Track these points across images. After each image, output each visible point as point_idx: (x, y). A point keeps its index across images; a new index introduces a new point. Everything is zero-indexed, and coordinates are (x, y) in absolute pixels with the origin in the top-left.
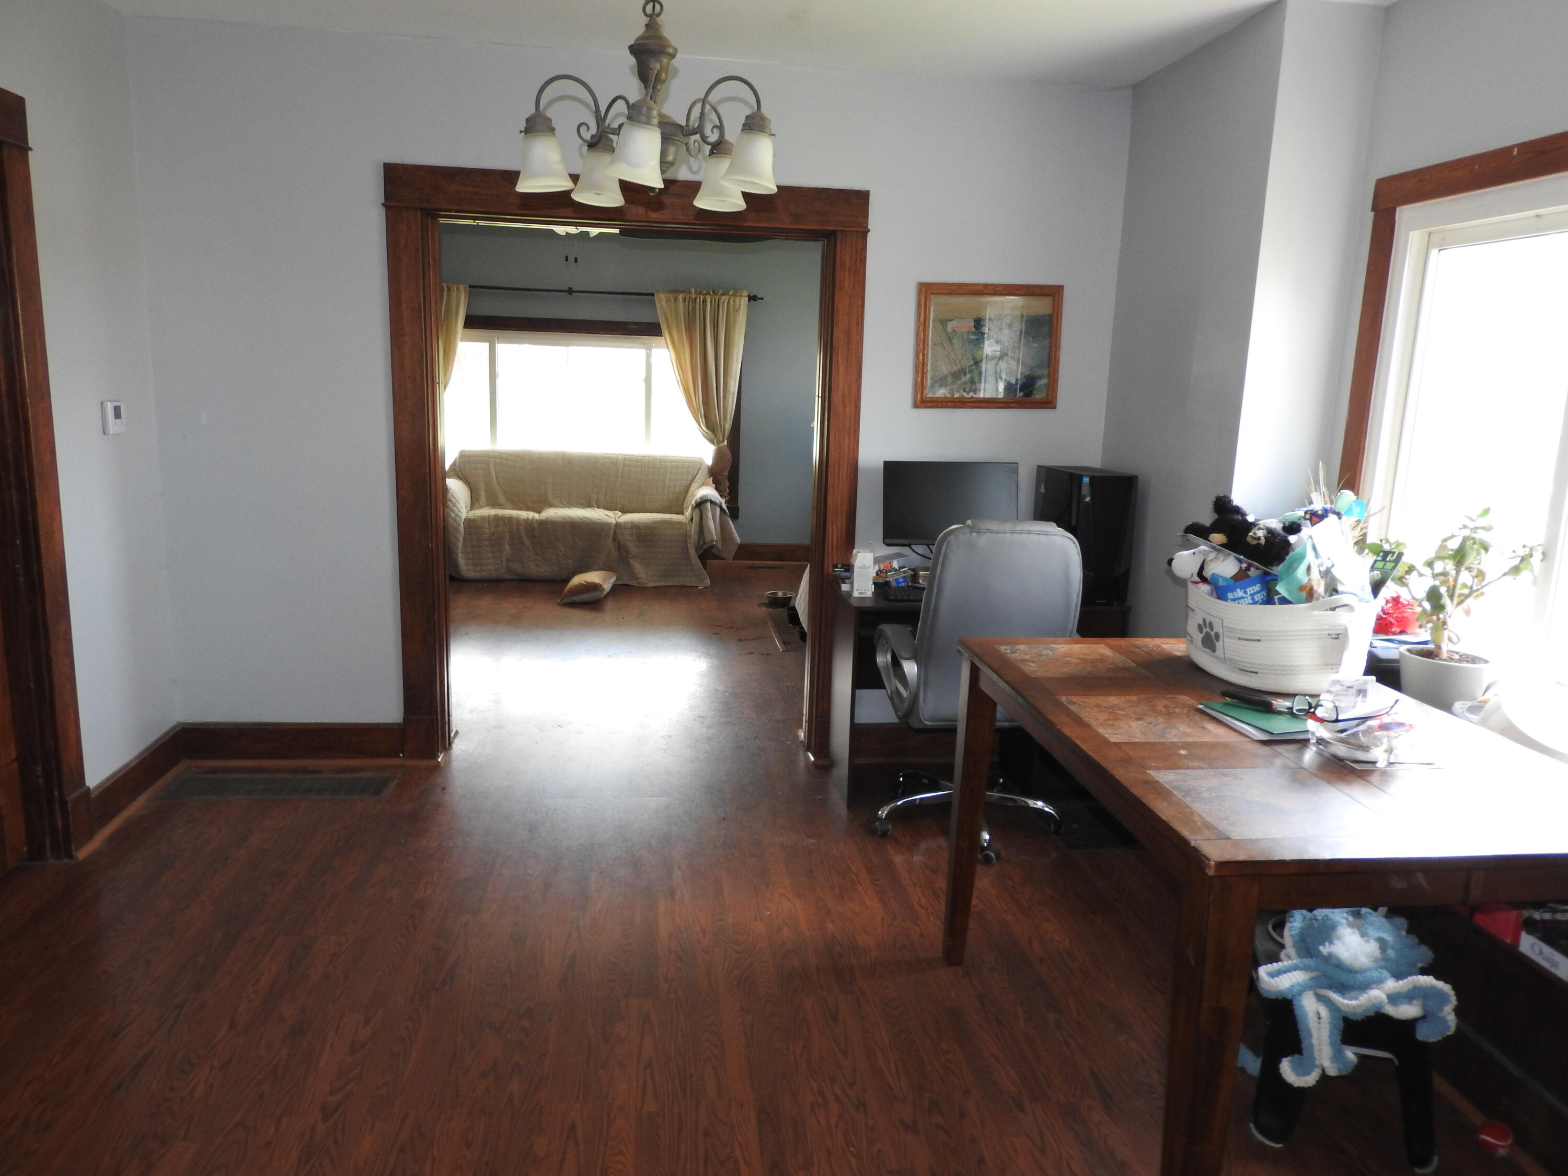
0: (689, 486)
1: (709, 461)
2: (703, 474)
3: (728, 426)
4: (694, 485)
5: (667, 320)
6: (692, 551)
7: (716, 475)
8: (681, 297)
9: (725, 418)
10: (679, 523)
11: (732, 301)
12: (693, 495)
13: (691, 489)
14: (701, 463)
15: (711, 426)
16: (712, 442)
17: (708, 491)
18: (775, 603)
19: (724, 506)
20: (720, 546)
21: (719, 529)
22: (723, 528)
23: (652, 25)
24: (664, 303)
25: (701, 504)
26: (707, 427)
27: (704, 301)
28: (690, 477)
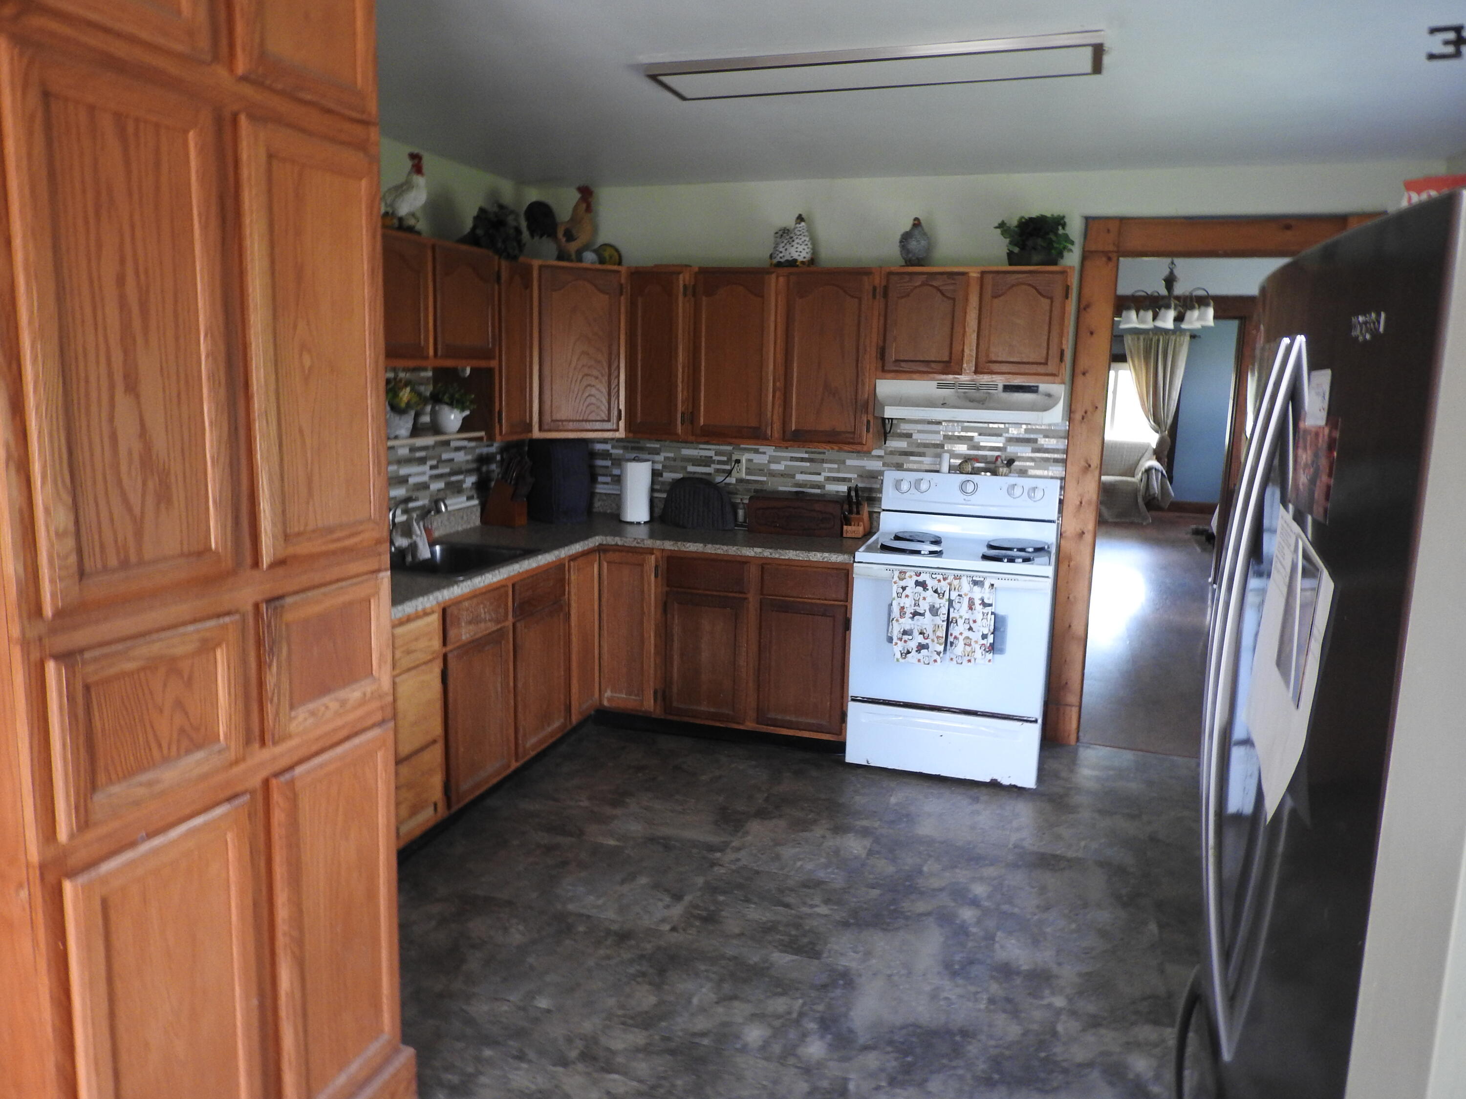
0: (1139, 460)
1: (1154, 446)
2: (1150, 453)
3: (1170, 421)
4: (1143, 460)
5: (1131, 352)
6: (1140, 500)
7: (1158, 454)
8: (1142, 338)
9: (1168, 416)
10: (1133, 483)
11: (1178, 339)
12: (1142, 466)
13: (1141, 463)
14: (1149, 445)
15: (1157, 421)
16: (1157, 432)
17: (1154, 463)
18: (1197, 532)
19: (1164, 472)
20: (1160, 498)
21: (1160, 488)
22: (1163, 487)
23: (1172, 273)
24: (1130, 342)
25: (1148, 471)
26: (1154, 421)
27: (1158, 340)
28: (1140, 455)
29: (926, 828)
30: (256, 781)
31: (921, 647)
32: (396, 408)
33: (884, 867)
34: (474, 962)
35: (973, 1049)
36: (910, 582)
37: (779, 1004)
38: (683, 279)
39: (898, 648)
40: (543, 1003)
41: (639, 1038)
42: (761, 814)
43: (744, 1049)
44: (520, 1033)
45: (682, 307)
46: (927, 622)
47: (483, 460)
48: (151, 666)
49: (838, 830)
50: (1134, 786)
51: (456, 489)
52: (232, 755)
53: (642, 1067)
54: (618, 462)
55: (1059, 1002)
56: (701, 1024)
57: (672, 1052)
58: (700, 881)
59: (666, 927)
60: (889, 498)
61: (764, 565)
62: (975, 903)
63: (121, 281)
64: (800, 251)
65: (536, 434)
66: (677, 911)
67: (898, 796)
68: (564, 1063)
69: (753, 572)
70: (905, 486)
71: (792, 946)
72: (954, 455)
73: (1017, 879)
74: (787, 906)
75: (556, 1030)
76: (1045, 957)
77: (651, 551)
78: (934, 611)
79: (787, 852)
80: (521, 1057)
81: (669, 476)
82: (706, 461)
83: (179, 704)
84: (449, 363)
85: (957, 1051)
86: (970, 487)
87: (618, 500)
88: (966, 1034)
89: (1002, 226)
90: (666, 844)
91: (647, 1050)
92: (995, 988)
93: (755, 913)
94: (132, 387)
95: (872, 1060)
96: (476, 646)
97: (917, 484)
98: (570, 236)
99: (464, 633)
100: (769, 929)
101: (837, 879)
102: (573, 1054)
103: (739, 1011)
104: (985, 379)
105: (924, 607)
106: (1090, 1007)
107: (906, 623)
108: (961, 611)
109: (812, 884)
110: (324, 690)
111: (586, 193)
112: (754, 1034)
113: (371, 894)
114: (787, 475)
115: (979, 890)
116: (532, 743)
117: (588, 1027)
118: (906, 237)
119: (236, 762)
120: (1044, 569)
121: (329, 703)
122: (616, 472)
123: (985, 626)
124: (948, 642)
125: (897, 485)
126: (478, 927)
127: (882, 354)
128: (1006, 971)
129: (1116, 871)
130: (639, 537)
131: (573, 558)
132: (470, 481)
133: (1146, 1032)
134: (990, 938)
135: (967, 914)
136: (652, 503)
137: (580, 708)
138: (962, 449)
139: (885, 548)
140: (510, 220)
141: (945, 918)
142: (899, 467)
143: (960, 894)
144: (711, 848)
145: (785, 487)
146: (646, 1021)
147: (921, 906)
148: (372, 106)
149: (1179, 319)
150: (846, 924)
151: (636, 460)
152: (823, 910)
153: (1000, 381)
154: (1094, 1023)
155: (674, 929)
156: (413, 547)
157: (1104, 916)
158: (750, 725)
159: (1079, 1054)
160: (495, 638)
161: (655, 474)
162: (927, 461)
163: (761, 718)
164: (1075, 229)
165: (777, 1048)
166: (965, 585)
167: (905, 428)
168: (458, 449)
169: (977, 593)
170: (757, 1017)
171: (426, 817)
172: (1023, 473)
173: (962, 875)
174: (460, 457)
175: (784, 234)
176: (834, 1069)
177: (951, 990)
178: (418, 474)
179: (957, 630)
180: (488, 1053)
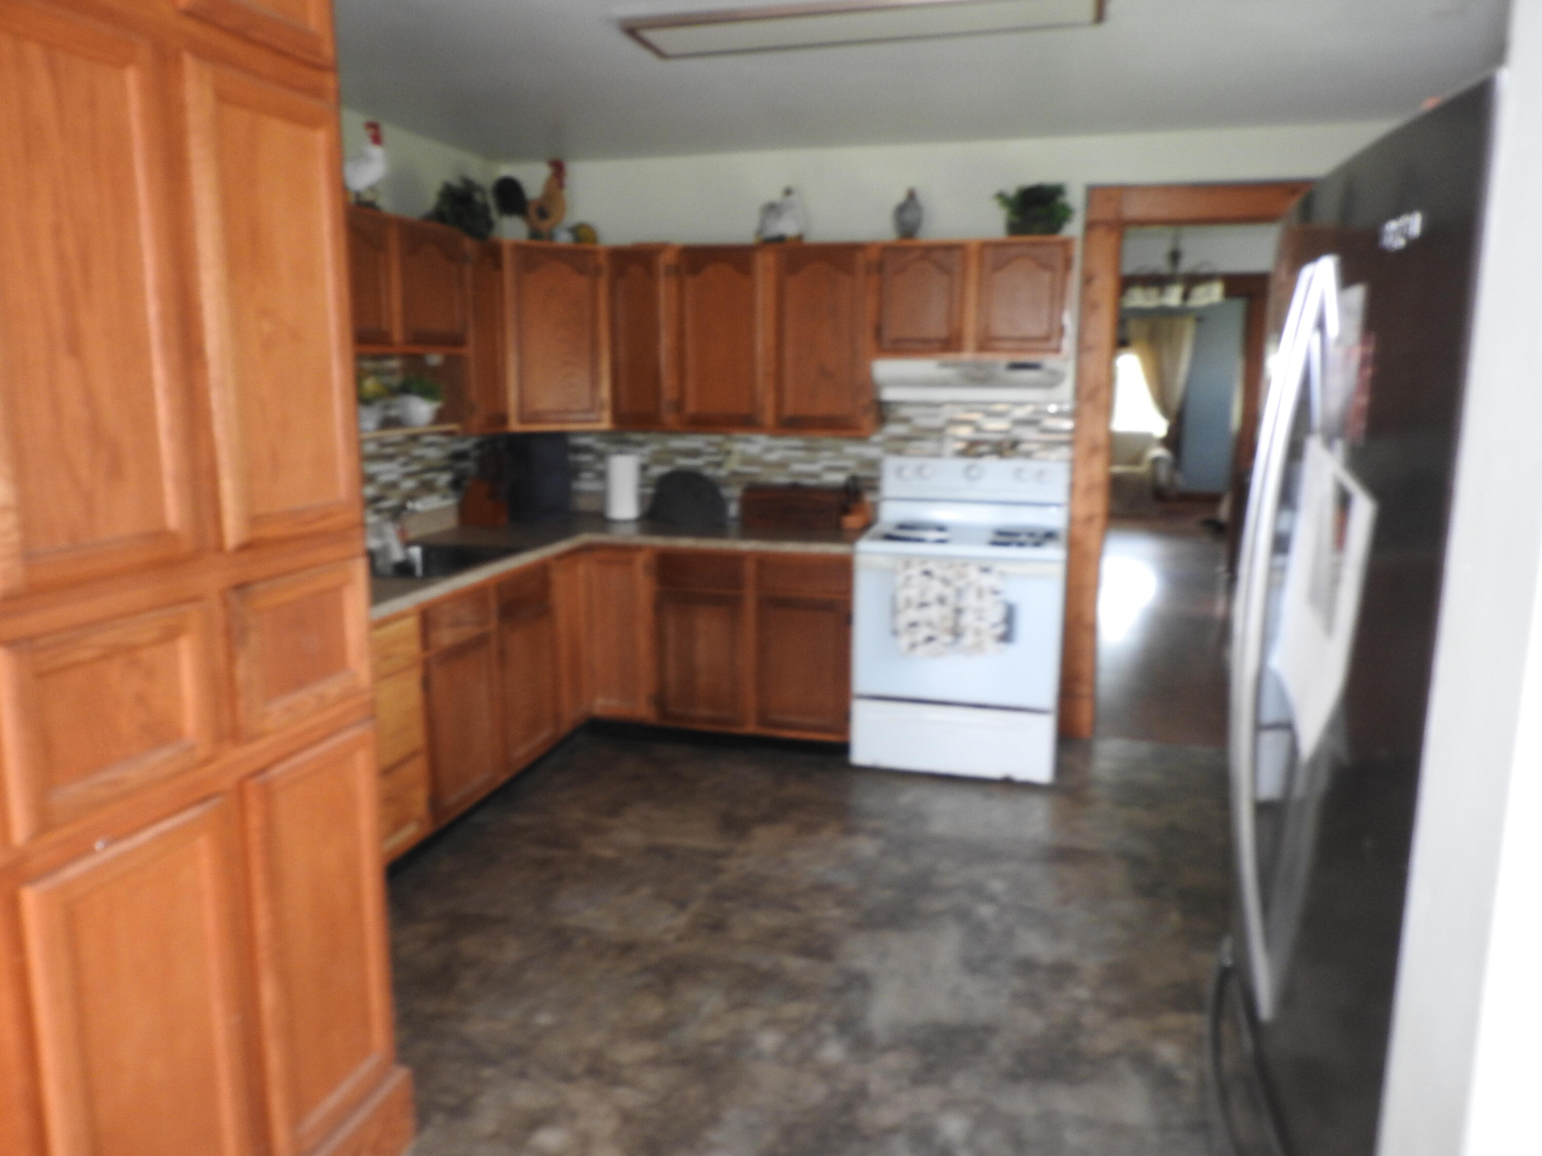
0: (1146, 450)
1: (1163, 435)
2: (1158, 442)
3: (1177, 405)
4: (1151, 449)
5: (1135, 335)
6: (1147, 491)
7: (1166, 443)
8: (1146, 321)
9: (1175, 399)
10: (1139, 473)
11: (1184, 318)
12: (1150, 455)
13: (1148, 452)
14: (1158, 434)
15: (1164, 405)
17: (1162, 453)
18: (1207, 522)
19: (1172, 462)
20: (1167, 488)
21: (1168, 478)
22: (1171, 476)
23: (1176, 245)
24: (1134, 323)
26: (1161, 405)
27: (1163, 323)
28: (1148, 444)
29: (940, 826)
30: (228, 782)
31: (930, 639)
32: (363, 400)
33: (898, 867)
34: (467, 982)
35: (996, 1044)
36: (915, 571)
37: (793, 1010)
38: (666, 260)
39: (905, 641)
40: (544, 1019)
41: (646, 1050)
42: (767, 819)
43: (758, 1056)
44: (519, 1051)
45: (665, 291)
46: (934, 612)
47: (459, 456)
48: (109, 654)
49: (850, 831)
50: (1151, 777)
51: (428, 488)
52: (202, 752)
53: (653, 1079)
54: (602, 456)
55: (1082, 993)
56: (712, 1032)
57: (684, 1062)
58: (704, 888)
59: (670, 937)
60: (891, 485)
61: (763, 560)
62: (991, 899)
63: (57, 230)
64: (787, 227)
65: (515, 426)
66: (682, 920)
67: (909, 796)
68: (568, 1078)
69: (750, 569)
70: (907, 473)
71: (805, 951)
72: (958, 439)
73: (1035, 873)
74: (796, 909)
75: (559, 1046)
76: (1066, 950)
77: (638, 548)
78: (942, 600)
79: (796, 856)
80: (522, 1075)
81: (658, 470)
82: (694, 453)
83: (141, 700)
84: (417, 349)
85: (979, 1048)
86: (974, 473)
87: (603, 496)
88: (989, 1030)
89: (1001, 197)
90: (667, 853)
91: (655, 1062)
92: (1017, 983)
93: (765, 919)
94: (75, 348)
95: (892, 1061)
96: (457, 652)
97: (919, 470)
98: (543, 213)
99: (446, 637)
100: (779, 934)
101: (847, 880)
102: (577, 1069)
103: (752, 1018)
104: (987, 357)
105: (931, 597)
106: (1115, 997)
107: (913, 614)
108: (970, 600)
109: (822, 888)
110: (299, 683)
111: (558, 168)
112: (768, 1040)
113: (357, 906)
114: (782, 465)
115: (997, 886)
116: (522, 752)
117: (592, 1040)
118: (901, 210)
119: (208, 761)
120: (1055, 554)
121: (305, 697)
122: (600, 467)
123: (995, 614)
124: (956, 633)
125: (899, 471)
126: (470, 945)
127: (878, 332)
128: (1027, 966)
129: (1136, 862)
130: (628, 535)
131: (560, 557)
132: (444, 479)
133: (1173, 1020)
134: (1009, 933)
135: (985, 911)
136: (642, 498)
137: (571, 715)
138: (965, 432)
139: (889, 537)
140: (478, 197)
141: (962, 915)
142: (899, 452)
143: (978, 891)
144: (716, 855)
145: (781, 479)
146: (654, 1032)
147: (937, 904)
148: (328, 50)
149: (1186, 296)
150: (858, 926)
151: (621, 453)
152: (836, 912)
153: (1003, 359)
154: (1119, 1013)
155: (680, 939)
156: (385, 550)
157: (1127, 907)
158: (751, 728)
159: (1105, 1043)
160: (480, 642)
161: (644, 468)
162: (929, 446)
163: (763, 721)
164: (1075, 198)
165: (792, 1054)
166: (973, 574)
167: (904, 412)
168: (431, 445)
169: (988, 581)
170: (771, 1023)
171: (409, 834)
172: (1028, 455)
173: (978, 872)
174: (433, 454)
175: (772, 209)
176: (853, 1072)
177: (973, 987)
178: (388, 471)
179: (968, 620)
180: (487, 1072)
